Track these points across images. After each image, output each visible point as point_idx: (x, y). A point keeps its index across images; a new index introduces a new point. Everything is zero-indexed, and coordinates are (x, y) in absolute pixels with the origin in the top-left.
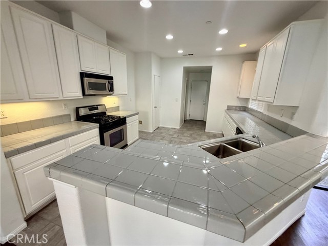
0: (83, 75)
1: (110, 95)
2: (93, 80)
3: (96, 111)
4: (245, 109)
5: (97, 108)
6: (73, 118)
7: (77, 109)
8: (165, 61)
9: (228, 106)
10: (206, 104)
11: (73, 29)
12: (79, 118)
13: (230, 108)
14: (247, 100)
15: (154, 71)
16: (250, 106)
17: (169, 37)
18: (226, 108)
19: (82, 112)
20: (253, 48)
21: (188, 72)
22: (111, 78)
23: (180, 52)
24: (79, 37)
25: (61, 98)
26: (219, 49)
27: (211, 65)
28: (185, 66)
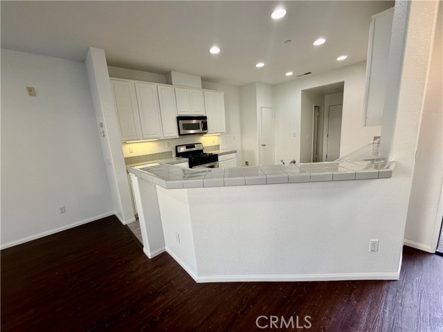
1: (205, 133)
3: (194, 149)
5: (194, 147)
6: (174, 155)
7: (176, 147)
8: (276, 88)
11: (171, 84)
12: (179, 155)
15: (263, 103)
19: (182, 150)
22: (205, 118)
23: (289, 74)
24: (176, 89)
26: (342, 58)
27: (341, 81)
28: (303, 89)
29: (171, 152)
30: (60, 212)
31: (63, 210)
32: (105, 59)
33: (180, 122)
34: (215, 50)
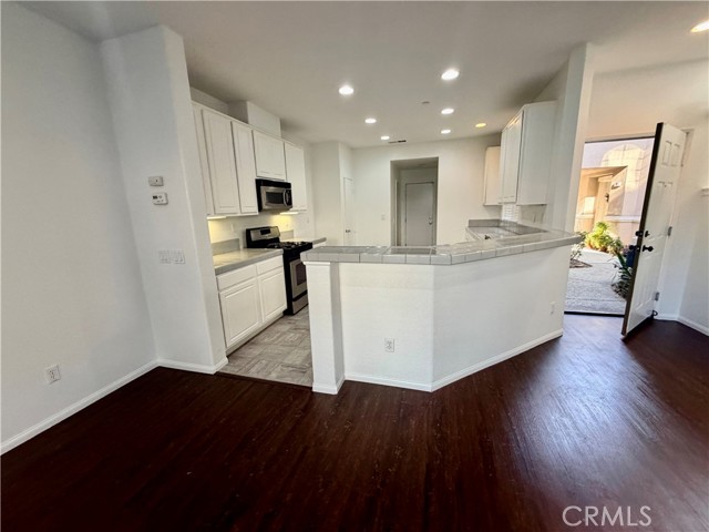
0: (260, 183)
2: (271, 189)
4: (497, 223)
5: (269, 232)
6: (242, 244)
7: (248, 232)
9: (470, 221)
10: (433, 223)
11: (247, 122)
12: (251, 244)
13: (474, 225)
14: (499, 208)
15: (344, 172)
16: (503, 218)
17: (371, 121)
18: (467, 225)
19: (254, 236)
20: (494, 127)
21: (399, 169)
22: (288, 186)
23: (385, 138)
24: (255, 132)
25: (239, 215)
26: (446, 132)
27: (435, 156)
28: (394, 159)
29: (238, 240)
30: (47, 381)
31: (54, 375)
32: (183, 57)
33: (262, 188)
34: (346, 90)
